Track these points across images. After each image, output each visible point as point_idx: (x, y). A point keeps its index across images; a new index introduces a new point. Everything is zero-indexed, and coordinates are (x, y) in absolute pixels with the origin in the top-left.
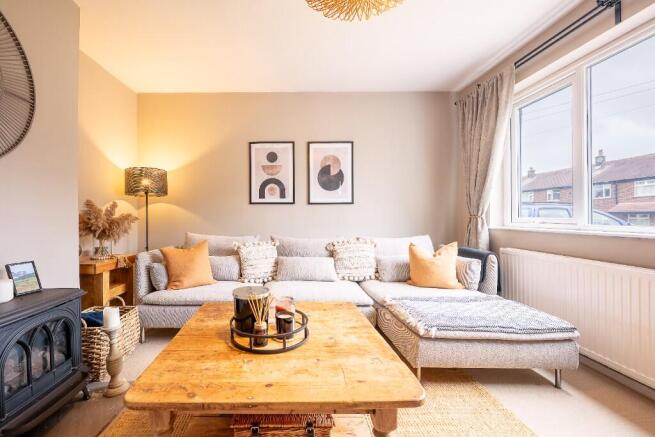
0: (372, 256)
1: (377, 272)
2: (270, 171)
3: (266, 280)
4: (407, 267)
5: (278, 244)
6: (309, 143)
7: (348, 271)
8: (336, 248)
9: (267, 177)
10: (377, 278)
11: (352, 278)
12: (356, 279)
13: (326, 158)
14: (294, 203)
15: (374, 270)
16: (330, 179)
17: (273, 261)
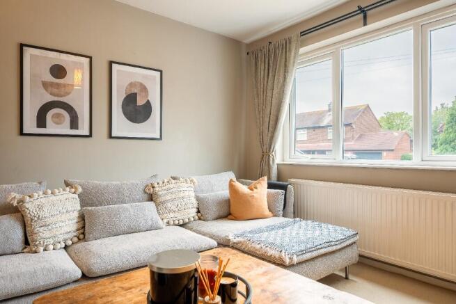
0: (193, 194)
1: (198, 212)
2: (55, 91)
3: (69, 243)
4: (228, 202)
5: (80, 190)
6: (111, 63)
7: (172, 215)
8: (157, 189)
9: (49, 98)
10: (200, 219)
11: (177, 222)
12: (181, 223)
13: (131, 85)
14: (90, 136)
15: (196, 210)
16: (137, 110)
17: (76, 214)
